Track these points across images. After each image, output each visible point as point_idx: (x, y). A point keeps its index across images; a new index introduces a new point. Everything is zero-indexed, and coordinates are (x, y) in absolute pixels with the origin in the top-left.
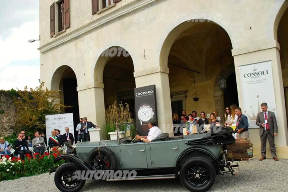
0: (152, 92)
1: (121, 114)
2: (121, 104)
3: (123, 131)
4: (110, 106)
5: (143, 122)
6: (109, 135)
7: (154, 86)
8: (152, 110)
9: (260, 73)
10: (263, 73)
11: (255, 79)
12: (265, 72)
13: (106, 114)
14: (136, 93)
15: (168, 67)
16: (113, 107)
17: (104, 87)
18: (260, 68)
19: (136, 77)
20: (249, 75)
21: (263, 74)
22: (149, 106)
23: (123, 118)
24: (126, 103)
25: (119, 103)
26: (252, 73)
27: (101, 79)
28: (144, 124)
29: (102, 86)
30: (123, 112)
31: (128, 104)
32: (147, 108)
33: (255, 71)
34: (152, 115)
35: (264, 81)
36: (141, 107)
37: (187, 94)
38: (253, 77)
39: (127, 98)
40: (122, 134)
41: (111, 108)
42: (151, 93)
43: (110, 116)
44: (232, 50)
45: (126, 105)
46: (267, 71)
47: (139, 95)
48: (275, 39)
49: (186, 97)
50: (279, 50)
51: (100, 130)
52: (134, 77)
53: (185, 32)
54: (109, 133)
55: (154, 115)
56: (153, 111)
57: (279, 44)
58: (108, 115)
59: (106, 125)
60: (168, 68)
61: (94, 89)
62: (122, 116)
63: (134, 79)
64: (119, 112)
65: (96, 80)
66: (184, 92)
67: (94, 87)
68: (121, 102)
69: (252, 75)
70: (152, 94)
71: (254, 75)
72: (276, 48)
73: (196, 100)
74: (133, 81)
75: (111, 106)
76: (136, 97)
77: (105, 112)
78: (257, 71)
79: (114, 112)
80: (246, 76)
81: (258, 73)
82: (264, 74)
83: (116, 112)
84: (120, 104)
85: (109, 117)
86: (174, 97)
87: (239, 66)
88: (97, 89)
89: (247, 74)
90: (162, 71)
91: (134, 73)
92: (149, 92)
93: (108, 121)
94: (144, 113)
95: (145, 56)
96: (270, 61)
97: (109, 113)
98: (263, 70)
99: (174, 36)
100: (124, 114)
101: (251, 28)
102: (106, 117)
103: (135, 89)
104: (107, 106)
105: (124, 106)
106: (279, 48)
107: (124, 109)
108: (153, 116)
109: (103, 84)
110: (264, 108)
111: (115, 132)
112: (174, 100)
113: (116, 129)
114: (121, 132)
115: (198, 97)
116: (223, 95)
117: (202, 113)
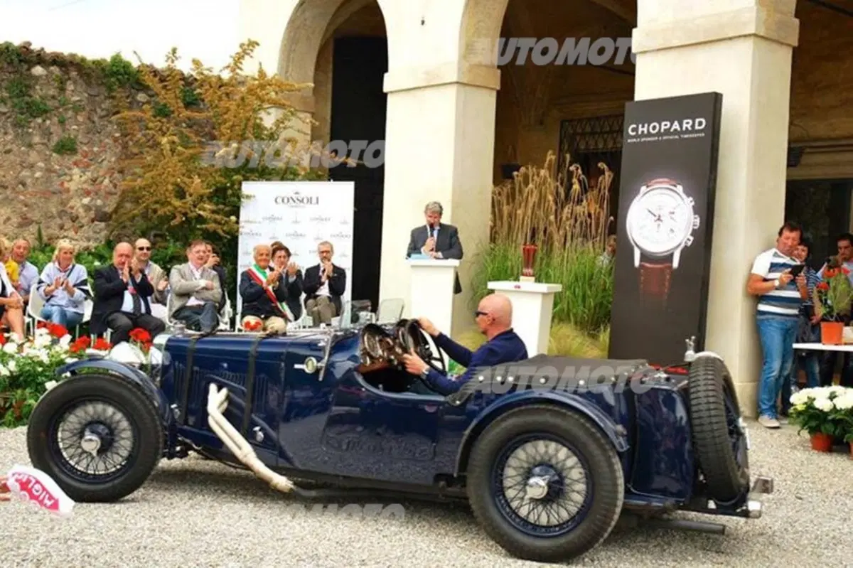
0: (700, 124)
5: (645, 256)
7: (716, 99)
8: (693, 203)
14: (631, 124)
15: (797, 14)
19: (640, 53)
22: (680, 188)
28: (648, 265)
32: (673, 194)
34: (686, 228)
36: (643, 189)
40: (544, 294)
42: (697, 127)
47: (643, 135)
51: (455, 268)
52: (634, 50)
54: (491, 285)
56: (697, 210)
60: (797, 21)
70: (703, 134)
76: (630, 140)
86: (805, 159)
90: (762, 33)
91: (635, 32)
92: (687, 124)
94: (655, 216)
103: (628, 104)
108: (694, 233)
111: (516, 283)
112: (802, 173)
113: (525, 271)
114: (543, 287)
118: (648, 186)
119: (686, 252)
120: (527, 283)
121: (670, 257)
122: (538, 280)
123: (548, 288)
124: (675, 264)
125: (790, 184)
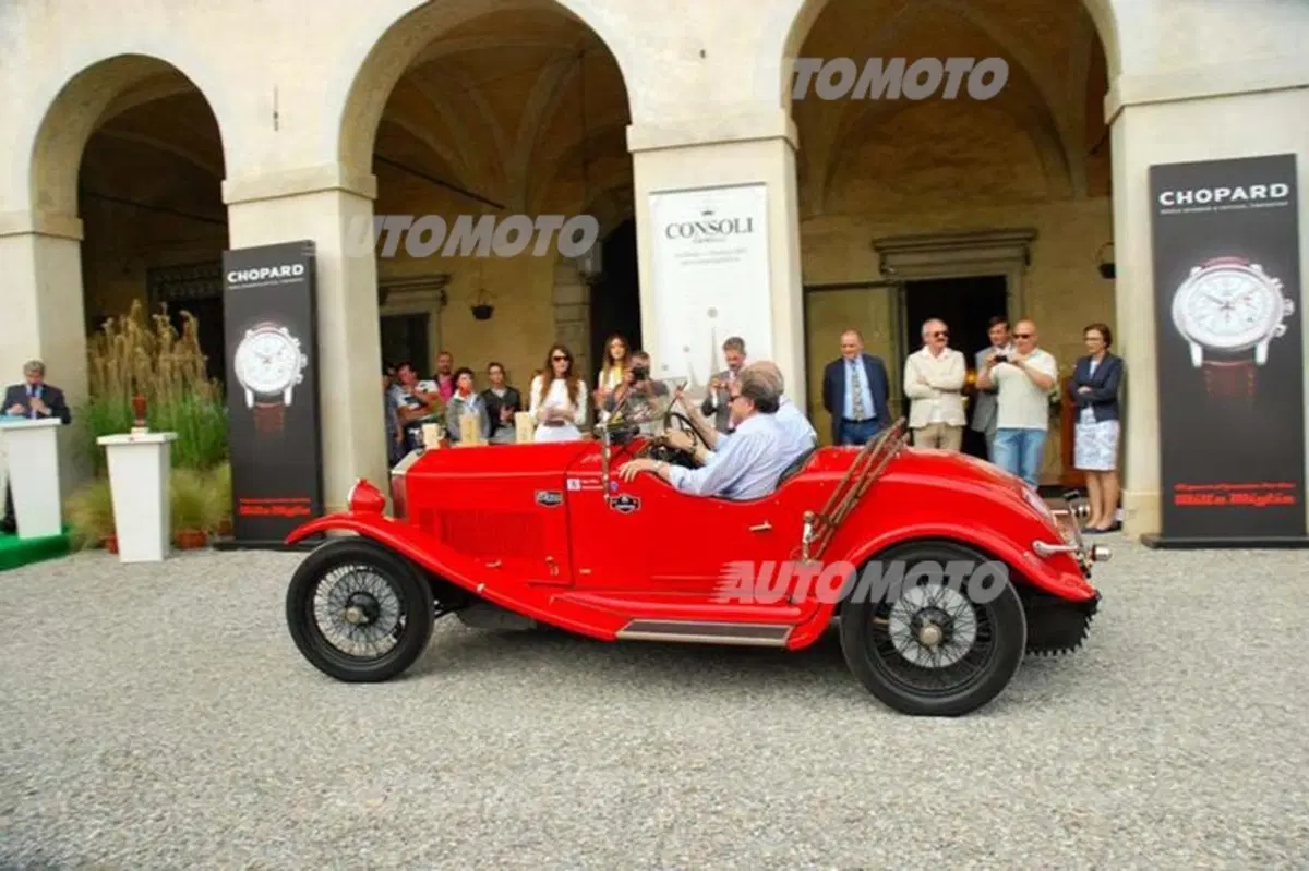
0: (298, 269)
1: (161, 357)
2: (161, 313)
3: (169, 434)
4: (110, 321)
5: (258, 397)
6: (104, 447)
7: (310, 244)
8: (298, 344)
9: (726, 227)
10: (734, 226)
11: (705, 248)
12: (743, 225)
13: (90, 357)
14: (229, 271)
15: (375, 170)
16: (126, 324)
17: (81, 237)
18: (728, 205)
19: (232, 204)
20: (687, 230)
21: (734, 230)
22: (284, 330)
23: (168, 375)
24: (184, 313)
25: (155, 312)
26: (698, 225)
27: (66, 196)
28: (262, 405)
29: (76, 228)
30: (172, 349)
31: (194, 314)
32: (277, 335)
33: (708, 217)
35: (737, 259)
36: (249, 333)
37: (448, 288)
38: (701, 241)
39: (201, 290)
40: (160, 444)
41: (117, 329)
42: (295, 273)
43: (112, 364)
44: (629, 129)
45: (187, 319)
46: (750, 221)
47: (244, 282)
48: (783, 106)
49: (444, 300)
50: (793, 148)
51: (57, 427)
52: (226, 200)
53: (451, 34)
54: (102, 440)
55: (307, 367)
56: (303, 350)
57: (793, 125)
58: (99, 361)
59: (92, 403)
60: (374, 177)
61: (29, 240)
62: (164, 364)
63: (223, 210)
64: (154, 350)
65: (42, 199)
66: (437, 280)
67: (29, 228)
68: (164, 305)
69: (697, 229)
70: (300, 280)
71: (703, 230)
72: (787, 140)
73: (483, 313)
74: (218, 216)
75: (117, 319)
76: (231, 288)
77: (89, 346)
78: (716, 218)
79: (127, 350)
80: (674, 231)
81: (717, 226)
82: (737, 231)
83: (139, 350)
84: (155, 316)
85: (105, 368)
86: (392, 297)
87: (653, 193)
88: (46, 240)
89: (676, 225)
90: (346, 187)
91: (225, 184)
92: (286, 270)
93: (102, 390)
95: (276, 115)
96: (762, 184)
97: (103, 349)
98: (737, 216)
99: (407, 43)
100: (176, 357)
101: (703, 54)
102: (92, 369)
103: (225, 252)
104: (94, 324)
105: (178, 323)
106: (794, 140)
107: (175, 339)
108: (303, 371)
109: (79, 222)
110: (735, 358)
111: (131, 436)
112: (388, 310)
113: (137, 422)
114: (159, 437)
115: (490, 303)
116: (587, 299)
117: (495, 369)
118: (254, 330)
119: (297, 390)
120: (140, 434)
121: (281, 396)
122: (154, 429)
123: (166, 437)
124: (288, 399)
125: (385, 322)
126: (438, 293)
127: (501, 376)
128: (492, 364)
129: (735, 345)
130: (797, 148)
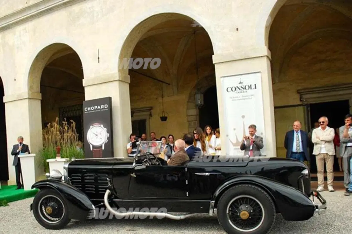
0: (106, 106)
1: (65, 135)
2: (64, 121)
3: (67, 159)
4: (50, 124)
5: (94, 147)
6: (48, 163)
7: (110, 99)
8: (106, 130)
9: (247, 87)
10: (250, 87)
11: (241, 94)
12: (253, 87)
13: (44, 135)
14: (85, 108)
15: (129, 74)
16: (54, 125)
17: (41, 99)
18: (248, 80)
19: (86, 86)
20: (234, 89)
21: (250, 88)
22: (102, 126)
23: (66, 140)
24: (71, 121)
25: (63, 121)
26: (237, 87)
27: (37, 87)
28: (95, 149)
29: (40, 96)
30: (67, 132)
31: (74, 121)
32: (100, 127)
33: (241, 85)
34: (105, 137)
35: (251, 98)
36: (91, 127)
37: (152, 111)
38: (239, 92)
39: (72, 114)
41: (52, 126)
42: (105, 107)
43: (50, 137)
44: (213, 56)
45: (72, 123)
46: (255, 85)
48: (266, 45)
49: (151, 115)
50: (270, 60)
51: (34, 157)
52: (84, 85)
53: (152, 29)
54: (48, 161)
55: (109, 137)
56: (108, 132)
57: (270, 52)
58: (46, 136)
59: (44, 149)
60: (129, 76)
61: (27, 100)
62: (65, 137)
63: (83, 88)
64: (62, 132)
65: (31, 88)
66: (149, 109)
67: (27, 97)
68: (65, 119)
69: (237, 88)
70: (107, 109)
71: (240, 89)
72: (267, 57)
73: (164, 119)
74: (81, 90)
75: (51, 123)
76: (85, 113)
77: (43, 132)
78: (243, 85)
79: (54, 133)
80: (229, 90)
81: (244, 87)
82: (251, 89)
83: (58, 132)
85: (48, 138)
86: (135, 114)
87: (221, 77)
88: (31, 100)
89: (230, 88)
90: (121, 79)
91: (83, 80)
92: (102, 107)
93: (47, 145)
94: (95, 134)
95: (99, 58)
96: (260, 72)
97: (47, 133)
98: (251, 84)
99: (139, 33)
100: (68, 134)
101: (237, 29)
102: (44, 139)
103: (84, 102)
104: (44, 125)
105: (69, 124)
106: (270, 57)
107: (68, 129)
108: (108, 139)
109: (41, 94)
110: (252, 131)
111: (56, 159)
112: (136, 118)
113: (57, 155)
114: (64, 160)
115: (166, 116)
116: (198, 114)
117: (171, 137)
118: (92, 126)
119: (106, 144)
120: (59, 159)
121: (101, 146)
122: (62, 157)
123: (66, 160)
124: (103, 148)
125: (133, 122)
126: (149, 113)
127: (172, 139)
128: (170, 135)
129: (253, 128)
130: (271, 59)
